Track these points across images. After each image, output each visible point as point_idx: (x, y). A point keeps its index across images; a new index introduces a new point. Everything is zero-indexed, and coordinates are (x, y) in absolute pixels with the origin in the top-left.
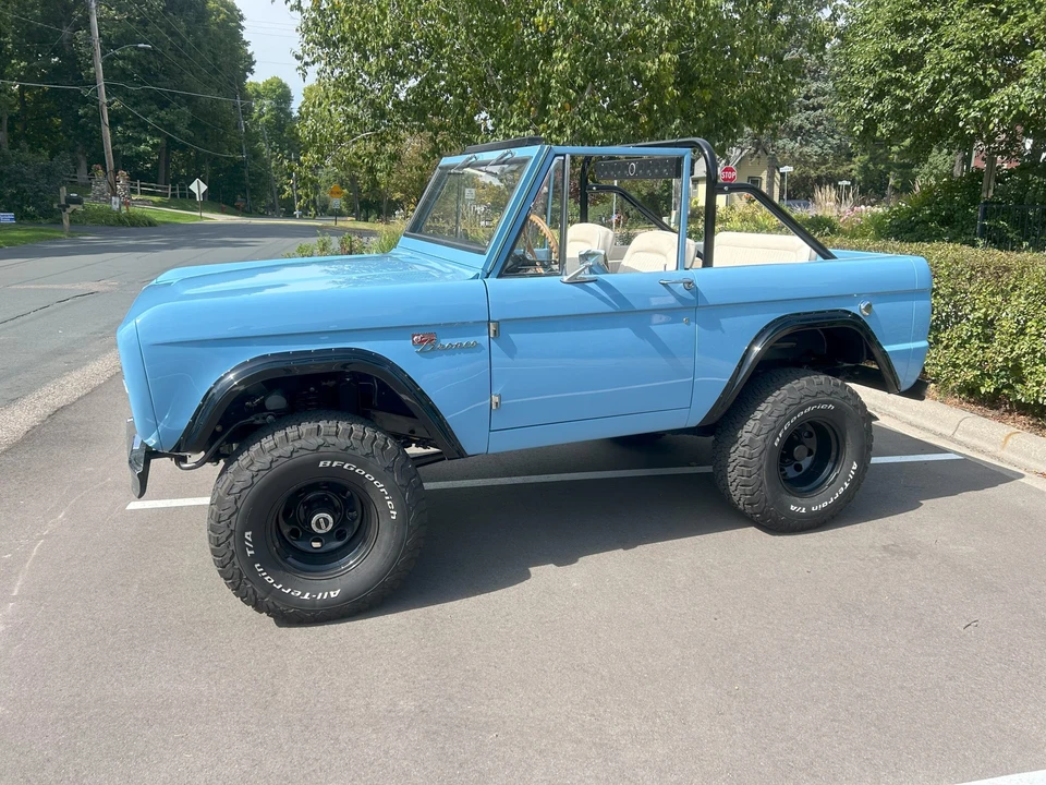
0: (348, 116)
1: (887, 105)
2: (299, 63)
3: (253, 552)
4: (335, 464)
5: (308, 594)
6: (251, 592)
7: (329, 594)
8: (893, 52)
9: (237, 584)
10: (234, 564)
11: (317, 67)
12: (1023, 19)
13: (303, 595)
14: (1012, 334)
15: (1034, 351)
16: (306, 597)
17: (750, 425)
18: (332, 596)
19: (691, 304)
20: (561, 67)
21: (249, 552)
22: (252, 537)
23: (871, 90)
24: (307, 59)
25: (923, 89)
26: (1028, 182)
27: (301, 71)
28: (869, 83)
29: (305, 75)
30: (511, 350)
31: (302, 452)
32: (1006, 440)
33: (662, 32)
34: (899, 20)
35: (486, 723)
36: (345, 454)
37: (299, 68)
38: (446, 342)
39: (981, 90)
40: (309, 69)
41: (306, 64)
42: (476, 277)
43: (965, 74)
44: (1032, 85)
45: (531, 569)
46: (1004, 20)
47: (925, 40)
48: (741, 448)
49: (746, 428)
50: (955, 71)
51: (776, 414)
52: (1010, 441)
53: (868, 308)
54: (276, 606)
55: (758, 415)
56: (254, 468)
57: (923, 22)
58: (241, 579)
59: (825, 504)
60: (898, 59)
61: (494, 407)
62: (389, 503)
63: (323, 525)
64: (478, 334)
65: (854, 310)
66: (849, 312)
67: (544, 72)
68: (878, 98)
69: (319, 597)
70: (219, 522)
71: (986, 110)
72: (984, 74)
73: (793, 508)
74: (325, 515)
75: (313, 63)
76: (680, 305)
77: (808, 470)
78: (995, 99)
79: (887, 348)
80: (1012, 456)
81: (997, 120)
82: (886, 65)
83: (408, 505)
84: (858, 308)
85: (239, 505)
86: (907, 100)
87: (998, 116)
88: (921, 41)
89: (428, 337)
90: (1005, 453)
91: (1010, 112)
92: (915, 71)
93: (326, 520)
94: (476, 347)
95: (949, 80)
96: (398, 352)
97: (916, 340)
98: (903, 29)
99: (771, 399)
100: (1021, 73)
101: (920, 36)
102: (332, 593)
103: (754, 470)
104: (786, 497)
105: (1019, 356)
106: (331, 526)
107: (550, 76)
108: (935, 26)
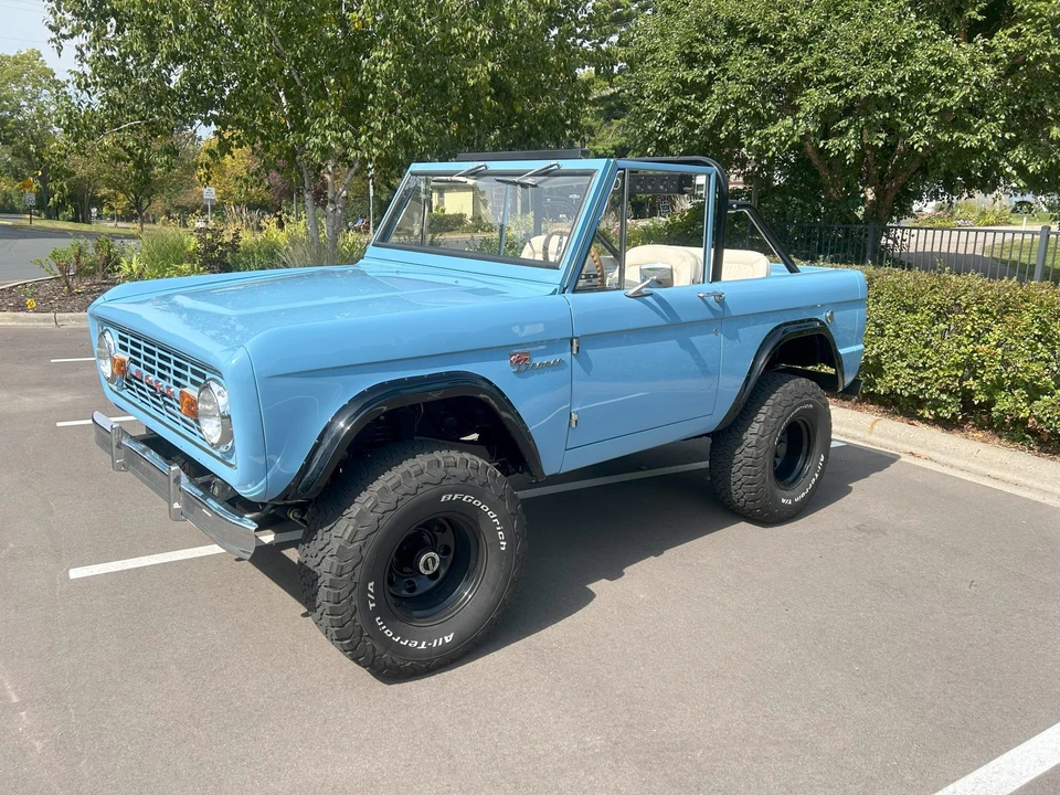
0: (109, 100)
1: (677, 130)
2: (54, 35)
3: (374, 605)
4: (456, 497)
5: (424, 643)
6: (370, 649)
7: (444, 640)
8: (683, 82)
9: (355, 643)
10: (355, 621)
11: (79, 40)
12: (798, 60)
13: (419, 645)
14: (872, 335)
15: (893, 350)
16: (423, 647)
17: (755, 427)
18: (447, 641)
19: (720, 315)
20: (384, 67)
21: (372, 605)
22: (374, 588)
23: (663, 114)
24: (64, 31)
25: (710, 117)
26: (788, 203)
27: (54, 44)
28: (661, 109)
29: (60, 49)
30: (587, 365)
31: (427, 487)
32: (872, 427)
33: (482, 41)
34: (687, 52)
35: (682, 742)
36: (464, 486)
37: (53, 40)
38: (537, 361)
39: (760, 121)
40: (66, 43)
41: (64, 37)
42: (554, 293)
43: (748, 106)
44: (805, 119)
45: (591, 587)
46: (781, 59)
47: (710, 72)
48: (747, 449)
49: (750, 430)
50: (739, 101)
51: (776, 415)
52: (876, 427)
53: (831, 317)
54: (393, 661)
55: (761, 417)
56: (379, 510)
57: (708, 55)
58: (361, 636)
59: (803, 495)
60: (687, 88)
61: (574, 425)
62: (500, 533)
63: (430, 565)
64: (564, 351)
65: (822, 318)
66: (817, 320)
67: (368, 71)
68: (670, 122)
69: (435, 645)
70: (341, 576)
71: (765, 139)
72: (764, 107)
73: (783, 501)
74: (432, 554)
75: (72, 36)
76: (712, 317)
77: (781, 464)
78: (772, 130)
79: (842, 351)
80: (878, 440)
81: (774, 149)
82: (677, 92)
83: (517, 534)
84: (823, 316)
85: (364, 554)
86: (697, 126)
87: (775, 145)
88: (707, 72)
89: (521, 356)
90: (872, 438)
91: (786, 142)
92: (701, 100)
93: (433, 559)
94: (560, 364)
95: (732, 110)
96: (497, 372)
97: (857, 344)
98: (690, 60)
99: (769, 402)
100: (797, 108)
101: (705, 68)
102: (446, 638)
103: (759, 468)
104: (780, 492)
105: (878, 355)
106: (437, 564)
107: (374, 76)
108: (718, 61)
